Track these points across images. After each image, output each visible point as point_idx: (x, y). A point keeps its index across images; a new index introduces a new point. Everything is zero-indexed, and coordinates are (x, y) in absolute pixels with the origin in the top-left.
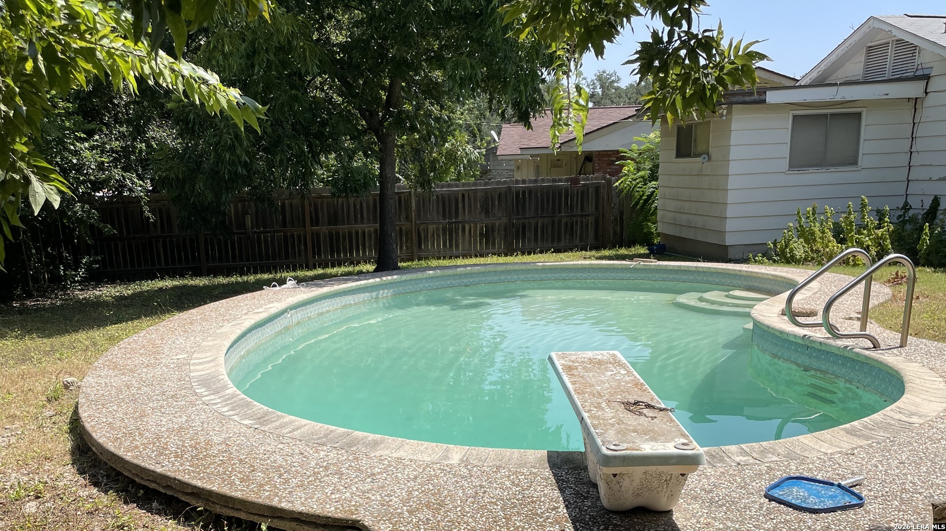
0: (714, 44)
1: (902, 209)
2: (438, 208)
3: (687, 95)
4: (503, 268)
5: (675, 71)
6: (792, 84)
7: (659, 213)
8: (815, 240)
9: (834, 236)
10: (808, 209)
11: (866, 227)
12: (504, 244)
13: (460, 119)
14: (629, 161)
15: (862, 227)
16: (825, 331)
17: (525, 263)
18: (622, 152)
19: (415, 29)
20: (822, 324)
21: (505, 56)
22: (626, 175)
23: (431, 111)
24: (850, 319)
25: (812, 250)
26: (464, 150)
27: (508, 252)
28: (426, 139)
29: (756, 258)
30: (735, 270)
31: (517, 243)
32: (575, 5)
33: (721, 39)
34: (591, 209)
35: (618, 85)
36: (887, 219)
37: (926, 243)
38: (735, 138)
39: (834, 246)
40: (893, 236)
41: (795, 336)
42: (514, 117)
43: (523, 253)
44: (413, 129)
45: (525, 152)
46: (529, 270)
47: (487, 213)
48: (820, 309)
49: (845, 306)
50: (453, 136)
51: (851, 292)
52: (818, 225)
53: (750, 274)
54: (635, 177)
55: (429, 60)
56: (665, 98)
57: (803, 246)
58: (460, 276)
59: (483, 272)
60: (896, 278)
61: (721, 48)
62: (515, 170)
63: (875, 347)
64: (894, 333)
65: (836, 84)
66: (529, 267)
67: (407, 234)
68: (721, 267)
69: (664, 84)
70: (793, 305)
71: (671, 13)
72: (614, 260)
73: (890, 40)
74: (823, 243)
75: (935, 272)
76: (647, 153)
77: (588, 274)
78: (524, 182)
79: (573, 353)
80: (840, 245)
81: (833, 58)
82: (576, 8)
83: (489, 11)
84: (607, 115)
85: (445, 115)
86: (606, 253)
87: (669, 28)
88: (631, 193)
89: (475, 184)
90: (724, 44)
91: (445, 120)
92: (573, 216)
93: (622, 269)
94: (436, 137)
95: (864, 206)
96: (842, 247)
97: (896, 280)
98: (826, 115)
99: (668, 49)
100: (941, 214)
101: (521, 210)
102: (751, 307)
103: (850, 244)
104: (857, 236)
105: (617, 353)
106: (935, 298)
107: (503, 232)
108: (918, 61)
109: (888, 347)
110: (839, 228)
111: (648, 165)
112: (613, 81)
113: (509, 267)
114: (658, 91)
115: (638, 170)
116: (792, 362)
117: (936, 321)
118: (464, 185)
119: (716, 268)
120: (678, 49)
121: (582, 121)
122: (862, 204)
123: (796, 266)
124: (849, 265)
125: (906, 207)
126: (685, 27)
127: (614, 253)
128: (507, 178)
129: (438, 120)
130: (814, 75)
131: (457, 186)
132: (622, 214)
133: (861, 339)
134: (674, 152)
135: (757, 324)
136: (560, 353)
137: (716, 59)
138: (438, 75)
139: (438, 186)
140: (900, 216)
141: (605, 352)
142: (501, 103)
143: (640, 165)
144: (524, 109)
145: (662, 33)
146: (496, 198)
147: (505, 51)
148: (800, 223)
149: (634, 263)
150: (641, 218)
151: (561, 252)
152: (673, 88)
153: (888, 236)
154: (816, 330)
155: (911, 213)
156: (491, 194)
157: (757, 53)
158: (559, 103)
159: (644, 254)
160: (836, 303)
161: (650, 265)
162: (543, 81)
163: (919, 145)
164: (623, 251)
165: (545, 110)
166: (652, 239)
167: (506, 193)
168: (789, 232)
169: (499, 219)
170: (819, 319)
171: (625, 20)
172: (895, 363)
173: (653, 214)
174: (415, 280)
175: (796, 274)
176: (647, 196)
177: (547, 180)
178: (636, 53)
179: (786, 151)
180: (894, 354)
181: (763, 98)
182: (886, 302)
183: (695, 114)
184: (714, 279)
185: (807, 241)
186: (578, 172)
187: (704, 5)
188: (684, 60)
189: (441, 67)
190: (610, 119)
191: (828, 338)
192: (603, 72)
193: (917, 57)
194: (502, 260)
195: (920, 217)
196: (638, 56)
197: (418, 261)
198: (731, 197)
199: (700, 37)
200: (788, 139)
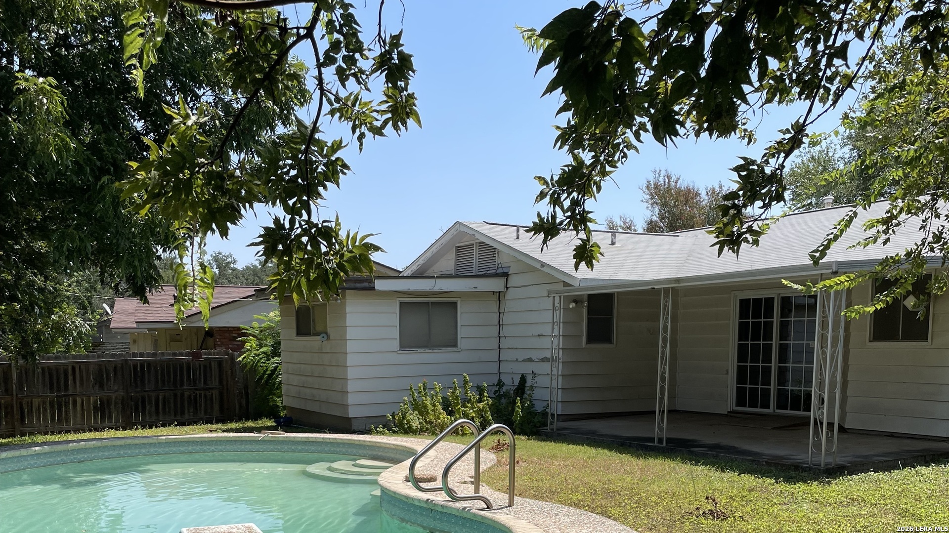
0: (334, 234)
1: (497, 385)
2: (44, 380)
3: (312, 279)
4: (122, 442)
5: (297, 256)
6: (395, 275)
7: (284, 387)
8: (427, 413)
9: (443, 409)
10: (420, 385)
11: (469, 401)
12: (122, 418)
13: (67, 291)
14: (251, 337)
15: (466, 401)
16: (445, 495)
17: (146, 437)
18: (243, 329)
19: (14, 199)
20: (442, 488)
21: (117, 232)
22: (249, 350)
23: (33, 281)
24: (465, 482)
25: (426, 422)
26: (73, 322)
27: (128, 425)
28: (28, 309)
29: (378, 429)
30: (360, 441)
31: (137, 416)
32: (197, 187)
33: (339, 229)
34: (215, 383)
35: (235, 266)
36: (486, 394)
37: (519, 414)
38: (350, 320)
39: (444, 418)
40: (492, 408)
41: (419, 500)
42: (127, 291)
43: (144, 427)
44: (13, 298)
45: (141, 326)
46: (151, 444)
47: (101, 387)
48: (439, 474)
49: (459, 471)
50: (60, 307)
51: (463, 458)
52: (429, 399)
53: (374, 444)
54: (257, 352)
55: (31, 230)
56: (290, 280)
57: (418, 418)
58: (73, 451)
59: (99, 447)
60: (499, 445)
61: (340, 238)
62: (131, 343)
63: (488, 508)
64: (503, 494)
65: (433, 277)
66: (151, 441)
67: (6, 408)
68: (346, 438)
69: (288, 267)
70: (415, 472)
71: (291, 202)
72: (241, 432)
73: (473, 242)
74: (435, 415)
75: (528, 439)
76: (268, 331)
77: (216, 447)
78: (142, 355)
79: (206, 527)
80: (449, 417)
81: (429, 254)
82: (199, 190)
83: (98, 186)
84: (226, 293)
85: (50, 286)
86: (233, 425)
87: (290, 216)
88: (255, 369)
89: (87, 356)
90: (343, 234)
91: (50, 291)
92: (196, 389)
93: (250, 441)
94: (40, 308)
95: (466, 382)
96: (451, 418)
97: (498, 448)
98: (427, 303)
99: (290, 235)
100: (528, 390)
101: (139, 383)
102: (378, 474)
103: (458, 416)
104: (463, 409)
105: (252, 525)
106: (532, 462)
107: (120, 406)
108: (498, 261)
109: (499, 507)
110: (447, 402)
111: (270, 341)
112: (229, 262)
113: (129, 441)
114: (284, 273)
115: (261, 346)
116: (419, 525)
117: (535, 482)
118: (74, 357)
119: (342, 439)
120: (299, 236)
121: (207, 298)
122: (464, 380)
123: (414, 436)
124: (459, 434)
125: (500, 384)
126: (305, 216)
127: (241, 425)
128: (122, 351)
129: (41, 290)
130: (414, 268)
131: (66, 358)
132: (246, 387)
133: (476, 501)
134: (294, 331)
135: (384, 490)
136: (192, 528)
137: (335, 247)
138: (41, 245)
139: (43, 358)
140: (495, 392)
141: (240, 525)
142: (114, 277)
143: (262, 342)
144: (139, 283)
145: (284, 220)
146: (112, 370)
147: (117, 227)
148: (413, 397)
149: (263, 435)
150: (266, 392)
151: (185, 426)
152: (297, 271)
153: (488, 409)
154: (437, 494)
155: (504, 389)
156: (106, 367)
157: (372, 245)
158: (183, 279)
159: (271, 426)
160: (452, 469)
161: (279, 437)
162: (159, 258)
163: (505, 331)
164: (250, 424)
165: (161, 286)
166: (278, 412)
167: (122, 365)
168: (404, 405)
169: (115, 391)
170: (439, 484)
171: (247, 205)
172: (507, 521)
173: (277, 389)
174: (18, 457)
175: (416, 443)
176: (271, 370)
177: (166, 353)
178: (260, 236)
179: (396, 333)
180: (504, 513)
181: (372, 285)
182: (493, 467)
183: (319, 296)
184: (341, 449)
185: (421, 414)
186: (199, 347)
187: (322, 199)
188: (306, 245)
189: (45, 236)
190: (229, 298)
191: (448, 501)
192: (219, 253)
193: (496, 258)
194: (120, 434)
195: (512, 392)
196: (262, 239)
197: (21, 436)
198: (351, 373)
199: (320, 226)
200: (397, 322)
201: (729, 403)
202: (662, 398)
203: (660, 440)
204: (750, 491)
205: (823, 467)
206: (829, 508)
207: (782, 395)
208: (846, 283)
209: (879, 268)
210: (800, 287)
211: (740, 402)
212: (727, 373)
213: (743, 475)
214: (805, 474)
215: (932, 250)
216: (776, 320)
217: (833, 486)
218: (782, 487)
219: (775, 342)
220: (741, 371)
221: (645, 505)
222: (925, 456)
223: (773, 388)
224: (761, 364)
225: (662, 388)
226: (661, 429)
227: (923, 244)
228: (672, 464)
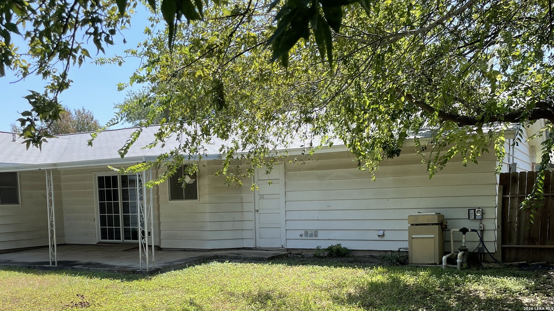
201: (97, 238)
202: (52, 237)
203: (53, 263)
204: (106, 288)
205: (148, 270)
206: (149, 293)
207: (126, 231)
208: (142, 168)
209: (158, 160)
210: (118, 170)
211: (104, 236)
212: (95, 220)
213: (103, 279)
214: (138, 275)
215: (185, 151)
216: (119, 188)
217: (153, 280)
218: (126, 284)
219: (120, 201)
220: (103, 219)
221: (39, 304)
222: (200, 260)
223: (121, 227)
224: (113, 214)
225: (52, 231)
226: (53, 256)
227: (180, 148)
228: (60, 277)
